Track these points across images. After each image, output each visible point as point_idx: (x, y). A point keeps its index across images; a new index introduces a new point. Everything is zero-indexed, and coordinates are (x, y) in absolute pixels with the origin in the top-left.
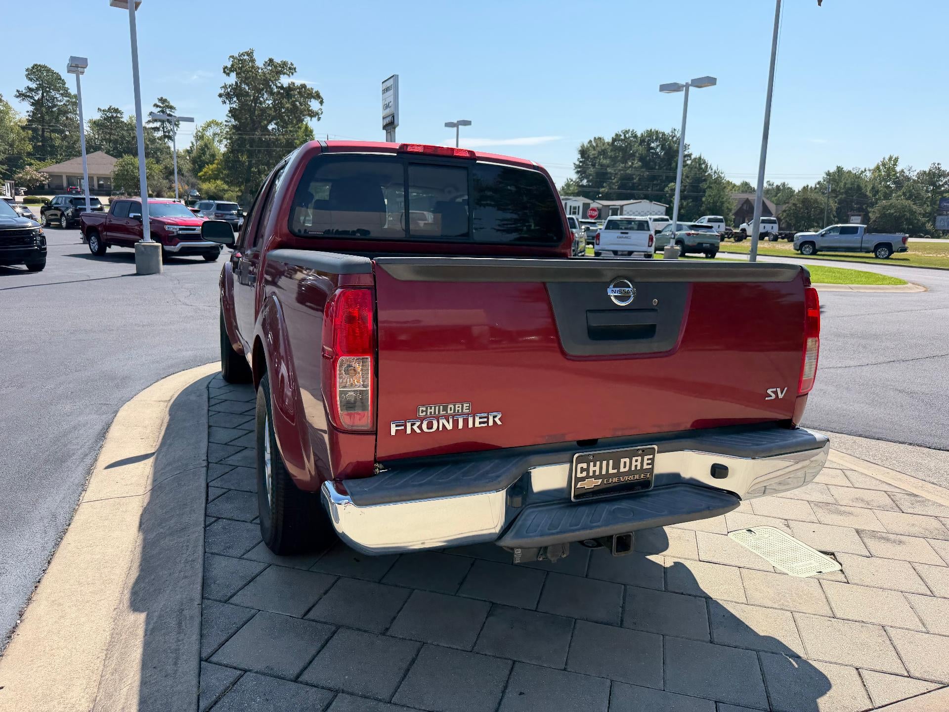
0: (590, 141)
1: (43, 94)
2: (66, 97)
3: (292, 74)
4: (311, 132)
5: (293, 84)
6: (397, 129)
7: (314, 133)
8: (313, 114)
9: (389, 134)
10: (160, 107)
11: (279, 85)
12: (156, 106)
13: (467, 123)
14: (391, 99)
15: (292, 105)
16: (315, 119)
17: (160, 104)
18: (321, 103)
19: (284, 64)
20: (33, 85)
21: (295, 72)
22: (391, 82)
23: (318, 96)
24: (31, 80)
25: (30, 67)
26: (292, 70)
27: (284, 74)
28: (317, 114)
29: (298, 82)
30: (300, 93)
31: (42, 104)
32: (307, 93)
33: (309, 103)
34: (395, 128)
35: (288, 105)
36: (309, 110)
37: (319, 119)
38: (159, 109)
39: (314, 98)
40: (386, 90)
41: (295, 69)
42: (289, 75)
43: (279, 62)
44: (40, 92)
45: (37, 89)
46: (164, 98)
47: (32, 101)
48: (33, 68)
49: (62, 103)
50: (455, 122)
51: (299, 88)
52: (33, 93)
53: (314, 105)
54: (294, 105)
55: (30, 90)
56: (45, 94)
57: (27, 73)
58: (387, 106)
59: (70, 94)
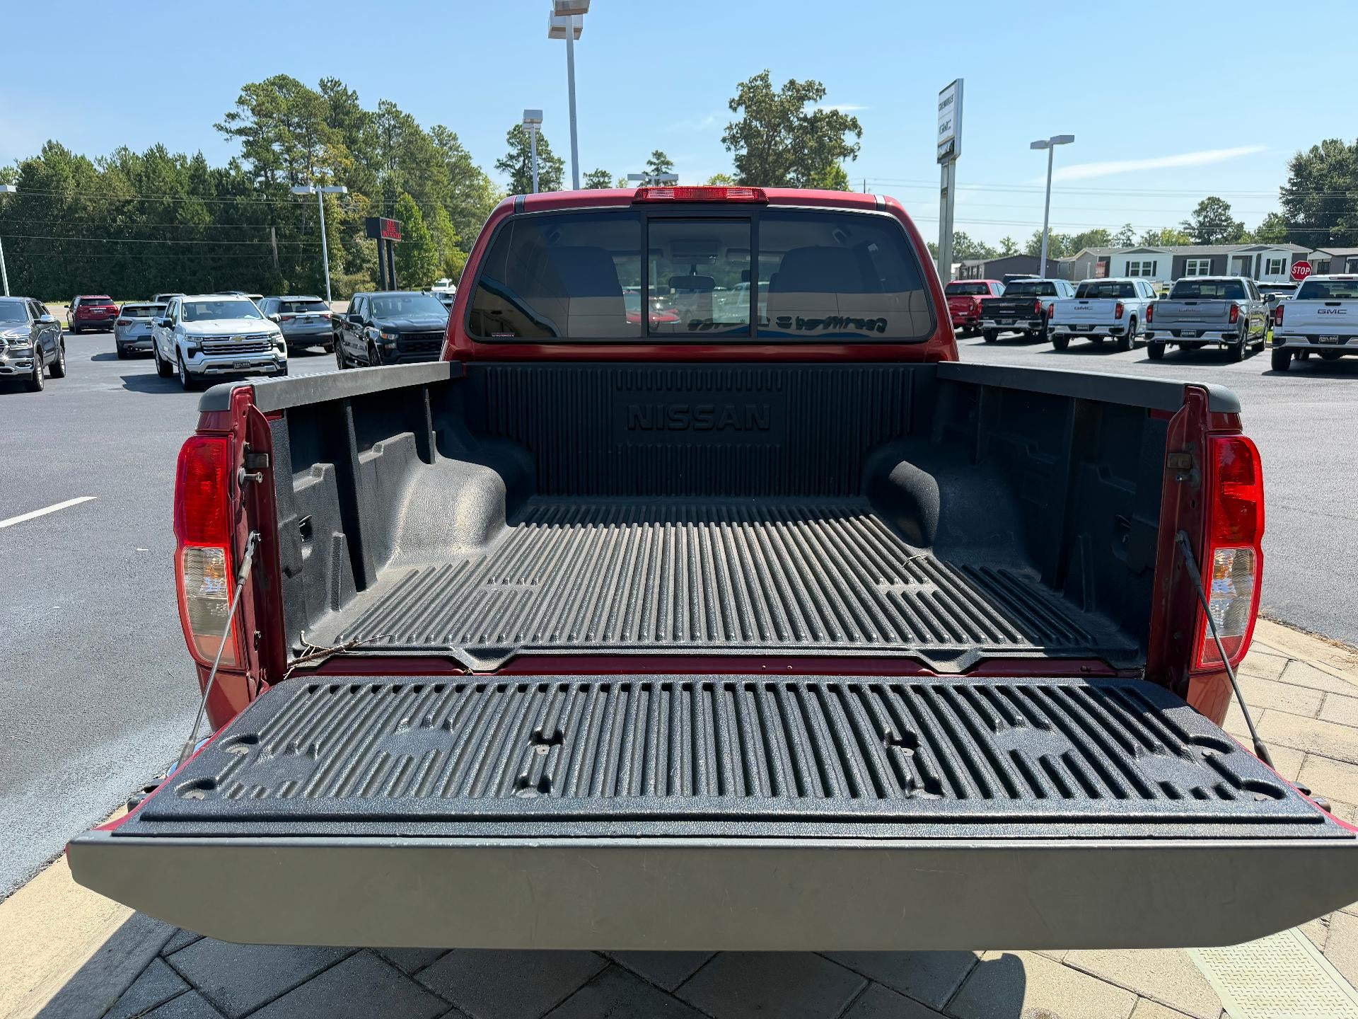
0: (1315, 149)
1: (524, 161)
2: (549, 162)
3: (821, 97)
4: (844, 177)
5: (821, 111)
6: (958, 161)
7: (847, 179)
8: (846, 152)
9: (946, 169)
10: (655, 164)
11: (801, 116)
12: (650, 163)
13: (1068, 139)
14: (951, 116)
15: (817, 142)
16: (849, 159)
17: (655, 160)
18: (859, 134)
19: (810, 85)
20: (514, 152)
21: (825, 94)
22: (952, 90)
23: (854, 125)
24: (512, 144)
25: (511, 129)
26: (821, 92)
27: (809, 99)
28: (852, 151)
29: (827, 110)
30: (829, 123)
31: (524, 173)
32: (839, 123)
33: (842, 137)
34: (955, 159)
35: (812, 143)
36: (841, 147)
37: (855, 158)
38: (653, 167)
39: (850, 129)
40: (943, 105)
41: (824, 90)
42: (815, 100)
43: (803, 83)
44: (521, 159)
45: (519, 155)
46: (660, 151)
47: (513, 171)
48: (515, 130)
49: (545, 171)
50: (1048, 139)
51: (828, 117)
52: (514, 161)
53: (849, 138)
54: (820, 141)
55: (511, 157)
56: (527, 162)
57: (508, 137)
58: (944, 128)
59: (553, 158)
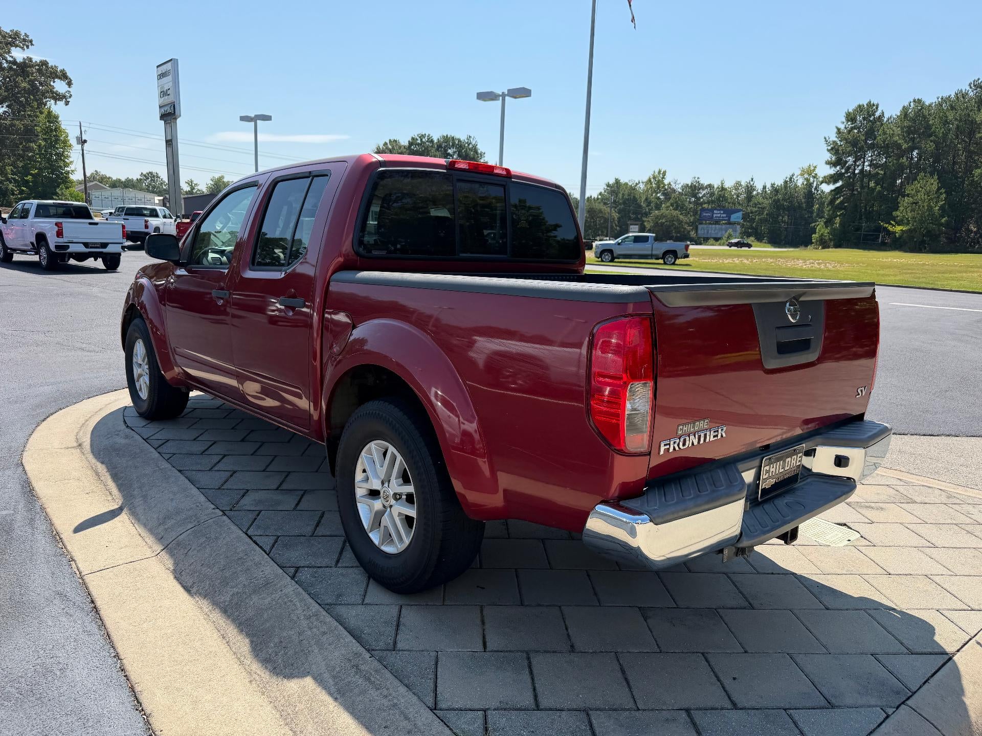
0: (386, 144)
3: (28, 47)
4: (57, 117)
5: (30, 60)
6: (178, 121)
7: (59, 119)
8: (58, 97)
9: (168, 125)
11: (9, 59)
13: (267, 118)
14: (170, 85)
15: (29, 84)
16: (61, 104)
18: (70, 84)
19: (16, 35)
21: (32, 45)
22: (168, 67)
23: (64, 76)
26: (27, 43)
27: (16, 46)
28: (64, 97)
29: (36, 58)
30: (39, 71)
32: (49, 72)
33: (52, 83)
34: (176, 119)
35: (24, 85)
36: (52, 92)
37: (67, 103)
39: (60, 78)
40: (162, 76)
41: (31, 41)
42: (23, 48)
43: (8, 32)
50: (253, 115)
51: (38, 65)
53: (59, 86)
54: (32, 82)
58: (164, 93)
